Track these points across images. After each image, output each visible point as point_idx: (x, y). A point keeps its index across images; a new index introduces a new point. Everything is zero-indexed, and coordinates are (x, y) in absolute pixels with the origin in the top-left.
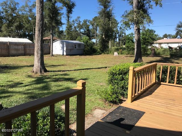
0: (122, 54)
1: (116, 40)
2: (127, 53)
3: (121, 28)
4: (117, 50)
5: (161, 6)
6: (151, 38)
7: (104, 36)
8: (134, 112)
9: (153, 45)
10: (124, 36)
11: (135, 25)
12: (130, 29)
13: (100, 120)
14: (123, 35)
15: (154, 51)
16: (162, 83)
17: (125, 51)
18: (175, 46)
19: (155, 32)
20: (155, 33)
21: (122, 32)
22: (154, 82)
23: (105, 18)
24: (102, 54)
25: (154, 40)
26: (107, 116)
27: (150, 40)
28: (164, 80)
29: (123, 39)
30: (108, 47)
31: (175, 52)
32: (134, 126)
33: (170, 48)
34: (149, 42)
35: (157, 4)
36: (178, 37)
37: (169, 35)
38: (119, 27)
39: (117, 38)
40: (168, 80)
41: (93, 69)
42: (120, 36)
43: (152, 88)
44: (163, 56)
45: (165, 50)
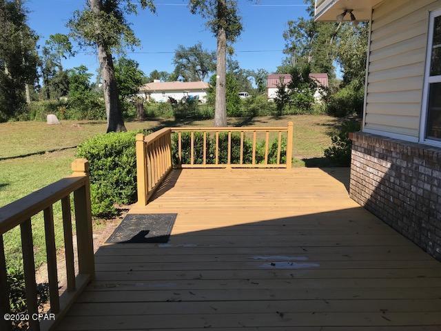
0: (66, 118)
1: (37, 84)
2: (79, 115)
3: (46, 52)
4: (52, 108)
5: (154, 11)
6: (131, 78)
7: (6, 72)
8: (160, 218)
9: (139, 95)
10: (58, 73)
11: (101, 48)
12: (73, 55)
13: (103, 244)
14: (54, 71)
15: (143, 107)
16: (183, 166)
17: (72, 110)
18: (178, 97)
19: (138, 64)
20: (139, 68)
21: (52, 63)
22: (170, 165)
23: (5, 21)
24: (11, 121)
25: (139, 82)
26: (114, 235)
27: (130, 84)
28: (185, 160)
29: (57, 80)
30: (24, 101)
31: (181, 111)
32: (170, 235)
33: (172, 100)
34: (128, 88)
35: (144, 4)
36: (180, 78)
37: (163, 73)
38: (41, 50)
39: (40, 76)
40: (192, 160)
41: (5, 159)
42: (47, 71)
43: (169, 177)
44: (161, 118)
45: (163, 105)
